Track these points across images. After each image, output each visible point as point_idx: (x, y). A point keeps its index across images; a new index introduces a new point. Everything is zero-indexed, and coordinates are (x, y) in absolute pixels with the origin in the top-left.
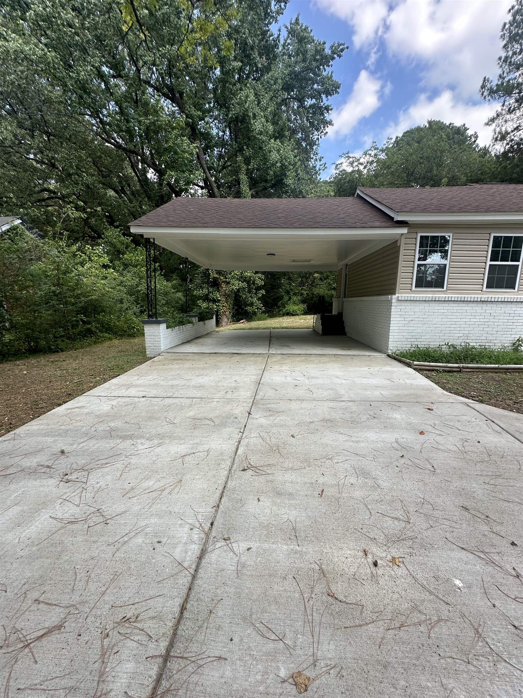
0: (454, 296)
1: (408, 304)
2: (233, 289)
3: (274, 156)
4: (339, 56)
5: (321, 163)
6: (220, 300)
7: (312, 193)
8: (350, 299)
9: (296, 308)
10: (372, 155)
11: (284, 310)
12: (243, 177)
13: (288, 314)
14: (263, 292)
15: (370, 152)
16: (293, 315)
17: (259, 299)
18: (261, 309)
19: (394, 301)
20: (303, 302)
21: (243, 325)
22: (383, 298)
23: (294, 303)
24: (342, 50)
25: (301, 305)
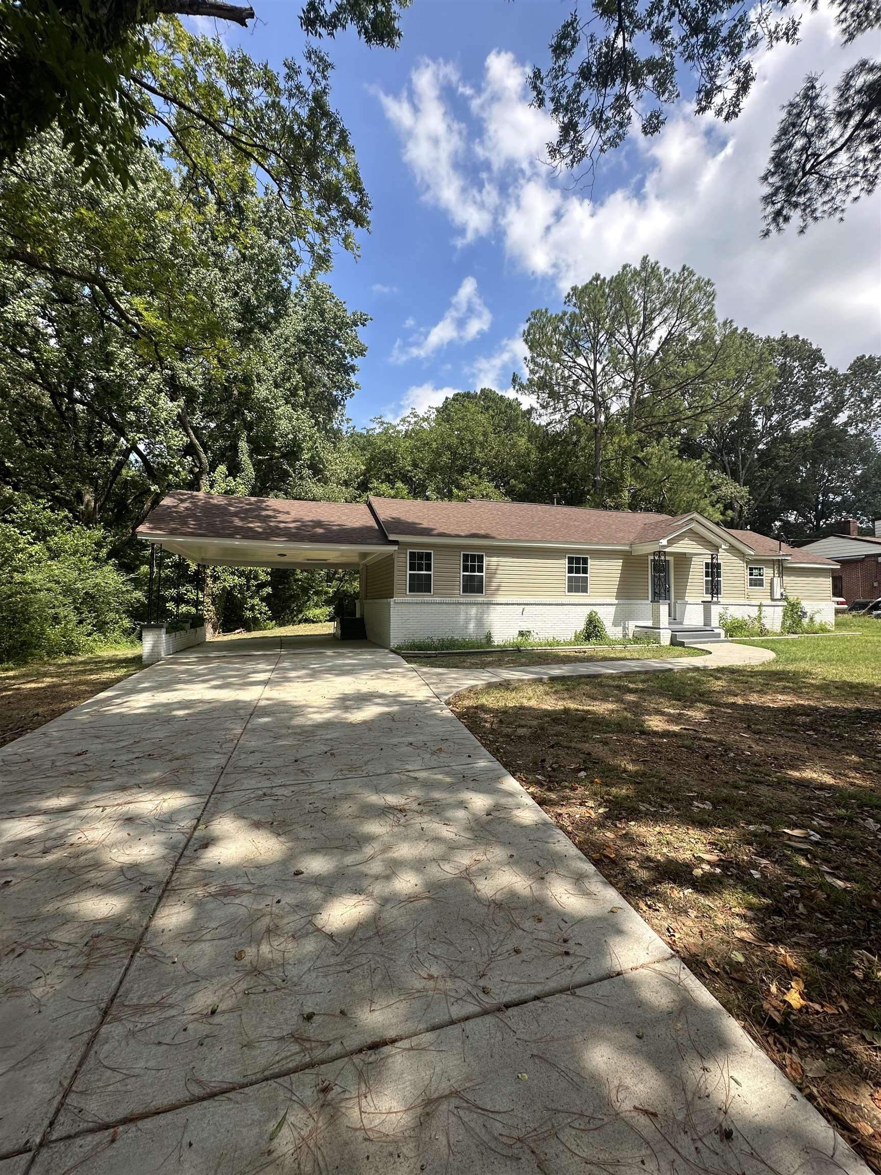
0: (438, 599)
1: (403, 606)
2: (224, 587)
3: (284, 425)
4: (364, 325)
5: (349, 425)
6: (203, 602)
7: (336, 464)
8: (370, 601)
9: (317, 611)
10: (412, 422)
11: (300, 616)
12: (243, 445)
13: (307, 621)
14: (269, 590)
15: (409, 419)
16: (314, 622)
17: (262, 600)
18: (265, 614)
19: (392, 603)
20: (328, 603)
21: (239, 635)
22: (385, 600)
23: (316, 605)
24: (366, 320)
25: (325, 608)
